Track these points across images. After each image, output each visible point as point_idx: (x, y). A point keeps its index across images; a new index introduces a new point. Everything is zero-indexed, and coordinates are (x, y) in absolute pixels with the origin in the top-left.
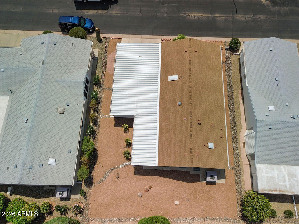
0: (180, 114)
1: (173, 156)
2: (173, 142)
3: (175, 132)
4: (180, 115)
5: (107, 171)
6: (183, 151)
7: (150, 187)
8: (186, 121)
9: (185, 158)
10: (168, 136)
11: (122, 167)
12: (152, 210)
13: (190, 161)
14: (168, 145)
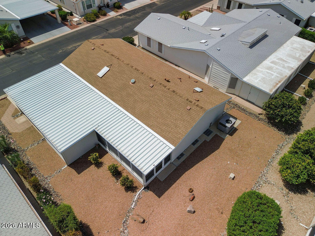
0: (143, 88)
1: (178, 122)
2: (164, 113)
3: (157, 104)
4: (145, 88)
5: (121, 229)
6: (182, 109)
7: (191, 191)
8: (156, 87)
9: (192, 111)
10: (154, 114)
11: (136, 205)
12: (222, 213)
13: (198, 109)
14: (162, 120)
